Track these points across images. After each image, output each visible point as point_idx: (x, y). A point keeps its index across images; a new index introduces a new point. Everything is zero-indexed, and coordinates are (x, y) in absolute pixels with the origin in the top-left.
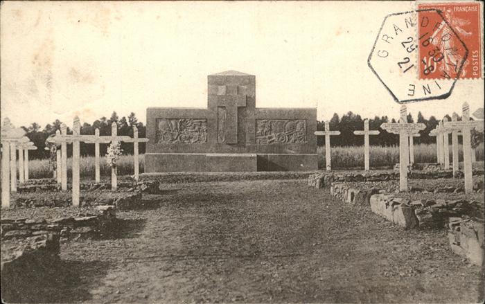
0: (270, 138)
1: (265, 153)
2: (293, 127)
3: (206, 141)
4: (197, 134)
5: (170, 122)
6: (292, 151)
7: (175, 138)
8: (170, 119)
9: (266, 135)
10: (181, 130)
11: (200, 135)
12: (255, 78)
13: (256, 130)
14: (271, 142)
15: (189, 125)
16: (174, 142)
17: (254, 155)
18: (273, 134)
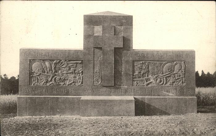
0: (147, 80)
1: (142, 95)
2: (171, 69)
3: (82, 83)
4: (72, 76)
5: (44, 63)
6: (170, 94)
7: (50, 79)
8: (44, 60)
9: (143, 77)
10: (56, 72)
11: (75, 77)
12: (132, 17)
13: (134, 72)
14: (148, 84)
15: (64, 66)
16: (48, 84)
17: (131, 98)
18: (150, 76)
